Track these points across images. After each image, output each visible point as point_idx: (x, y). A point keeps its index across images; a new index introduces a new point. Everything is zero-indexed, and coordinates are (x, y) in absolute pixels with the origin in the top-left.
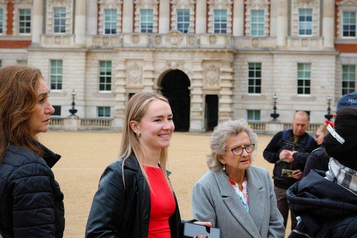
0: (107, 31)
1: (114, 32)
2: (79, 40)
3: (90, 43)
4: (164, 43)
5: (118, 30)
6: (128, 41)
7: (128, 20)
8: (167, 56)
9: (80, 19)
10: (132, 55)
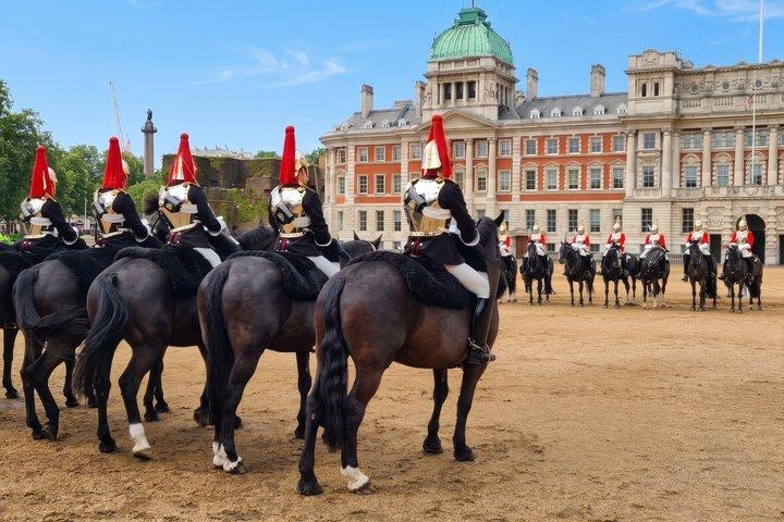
0: (688, 185)
1: (694, 185)
2: (665, 193)
3: (674, 195)
4: (741, 194)
5: (698, 183)
6: (709, 192)
7: (706, 175)
8: (743, 204)
9: (666, 175)
10: (712, 204)
